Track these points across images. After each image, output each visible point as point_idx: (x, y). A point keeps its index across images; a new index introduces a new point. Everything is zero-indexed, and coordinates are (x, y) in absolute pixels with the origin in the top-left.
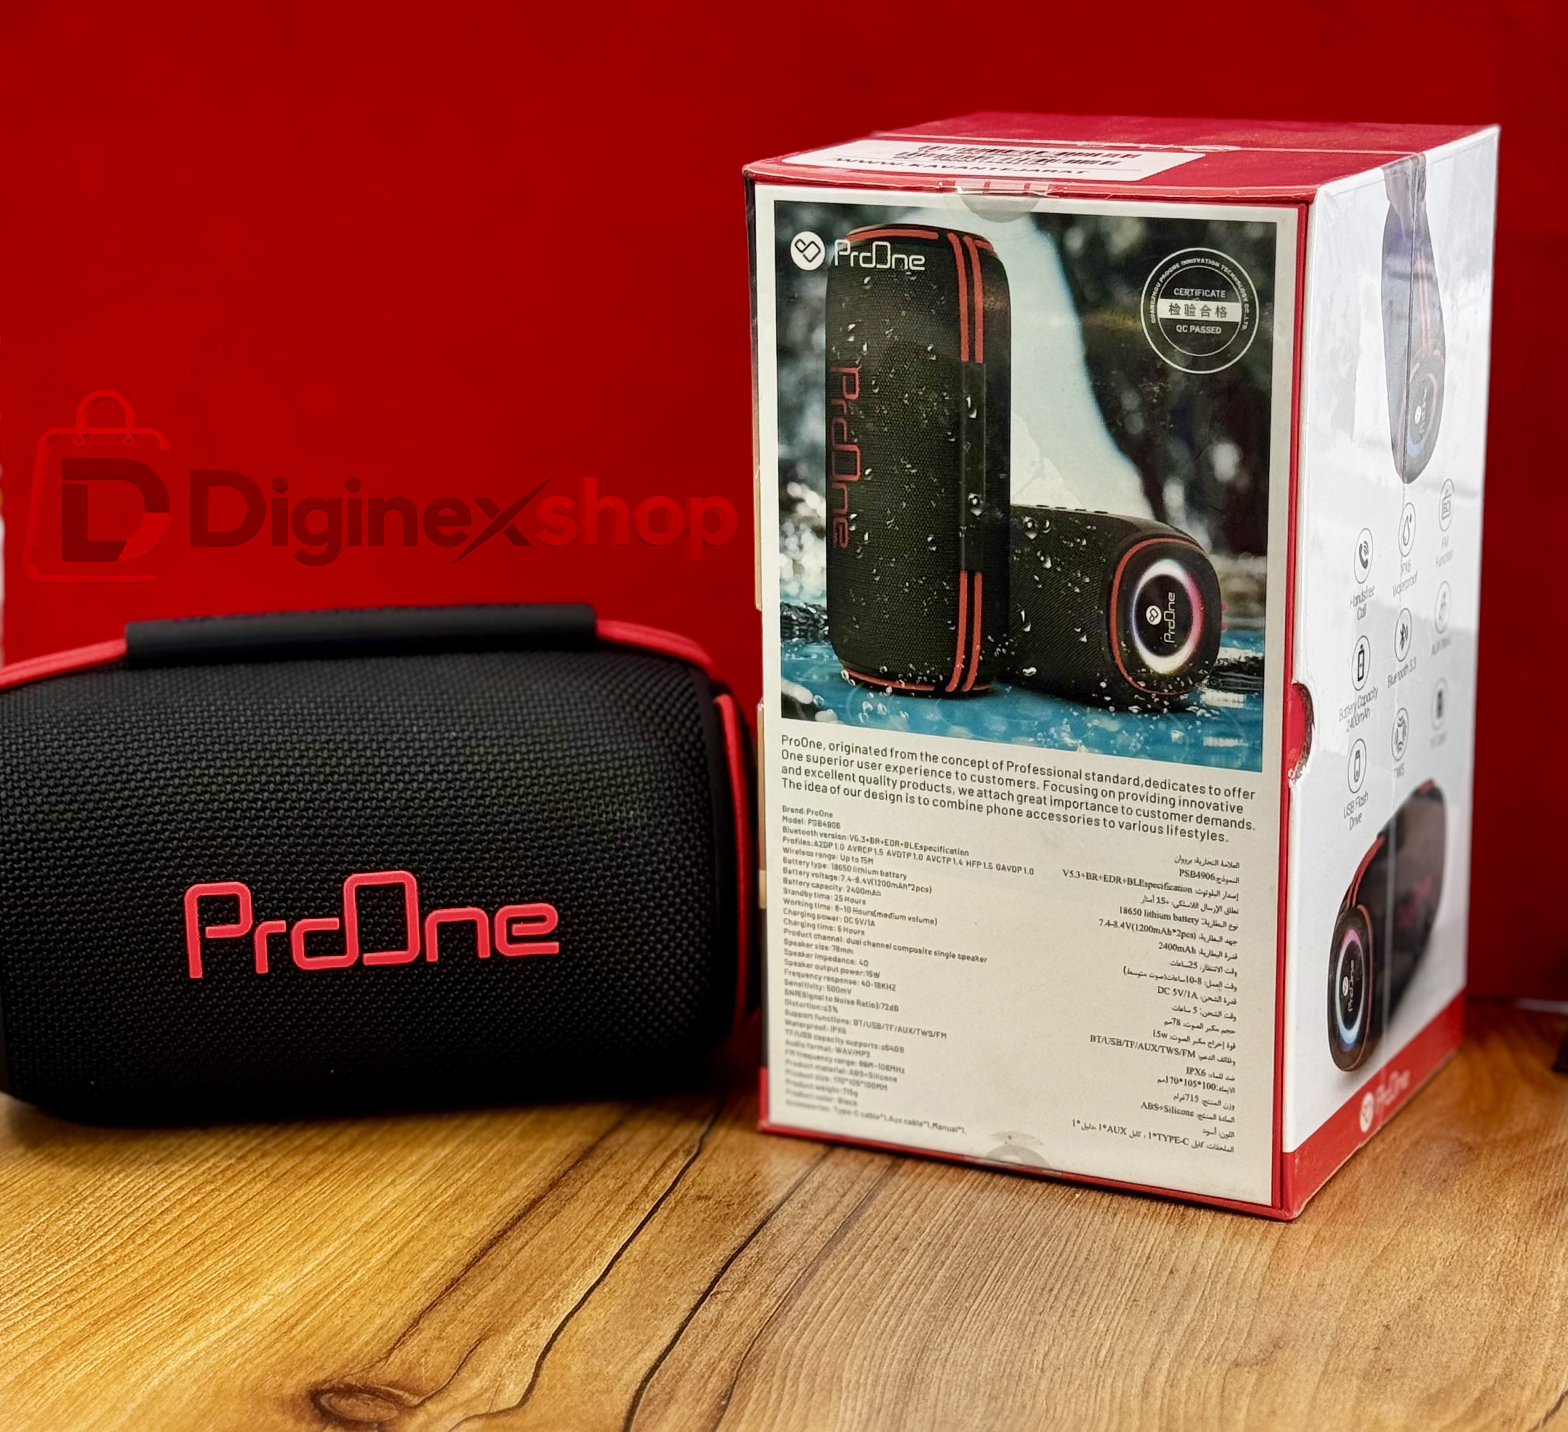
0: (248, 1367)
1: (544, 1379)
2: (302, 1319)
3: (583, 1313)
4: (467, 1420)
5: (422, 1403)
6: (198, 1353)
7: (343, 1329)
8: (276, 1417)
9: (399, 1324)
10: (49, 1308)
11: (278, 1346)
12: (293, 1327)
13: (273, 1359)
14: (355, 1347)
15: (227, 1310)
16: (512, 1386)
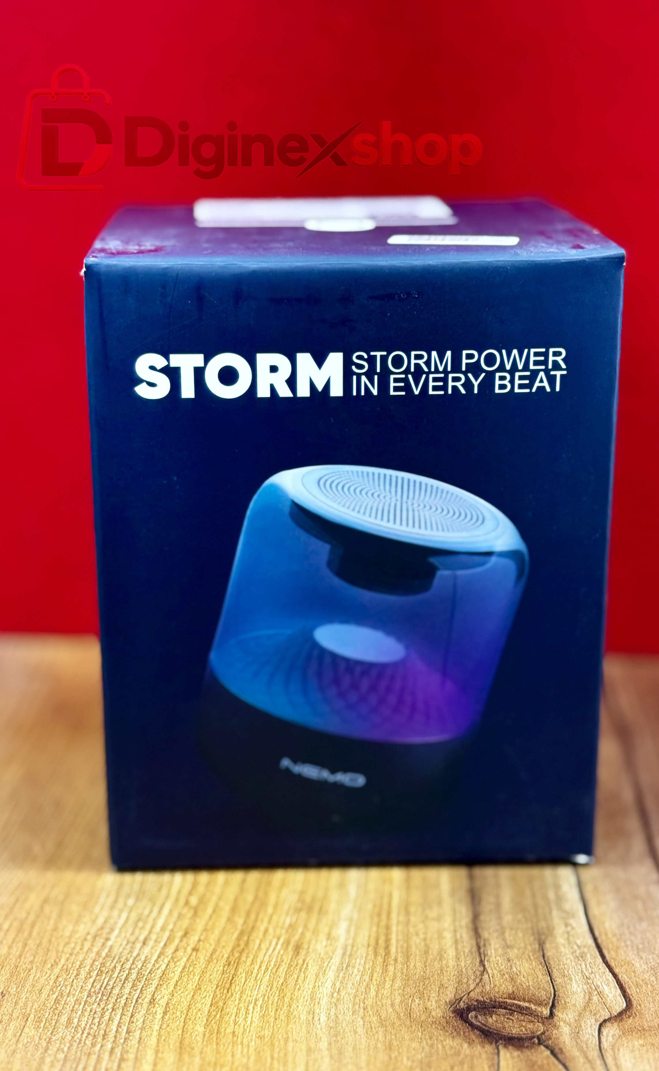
0: (386, 992)
1: (623, 978)
2: (387, 941)
3: (595, 910)
4: (601, 1026)
5: (552, 1015)
6: (334, 984)
7: (427, 947)
8: (449, 1042)
9: (466, 936)
10: (180, 953)
11: (391, 968)
12: (387, 948)
13: (398, 983)
14: (451, 963)
15: (322, 937)
16: (605, 987)
